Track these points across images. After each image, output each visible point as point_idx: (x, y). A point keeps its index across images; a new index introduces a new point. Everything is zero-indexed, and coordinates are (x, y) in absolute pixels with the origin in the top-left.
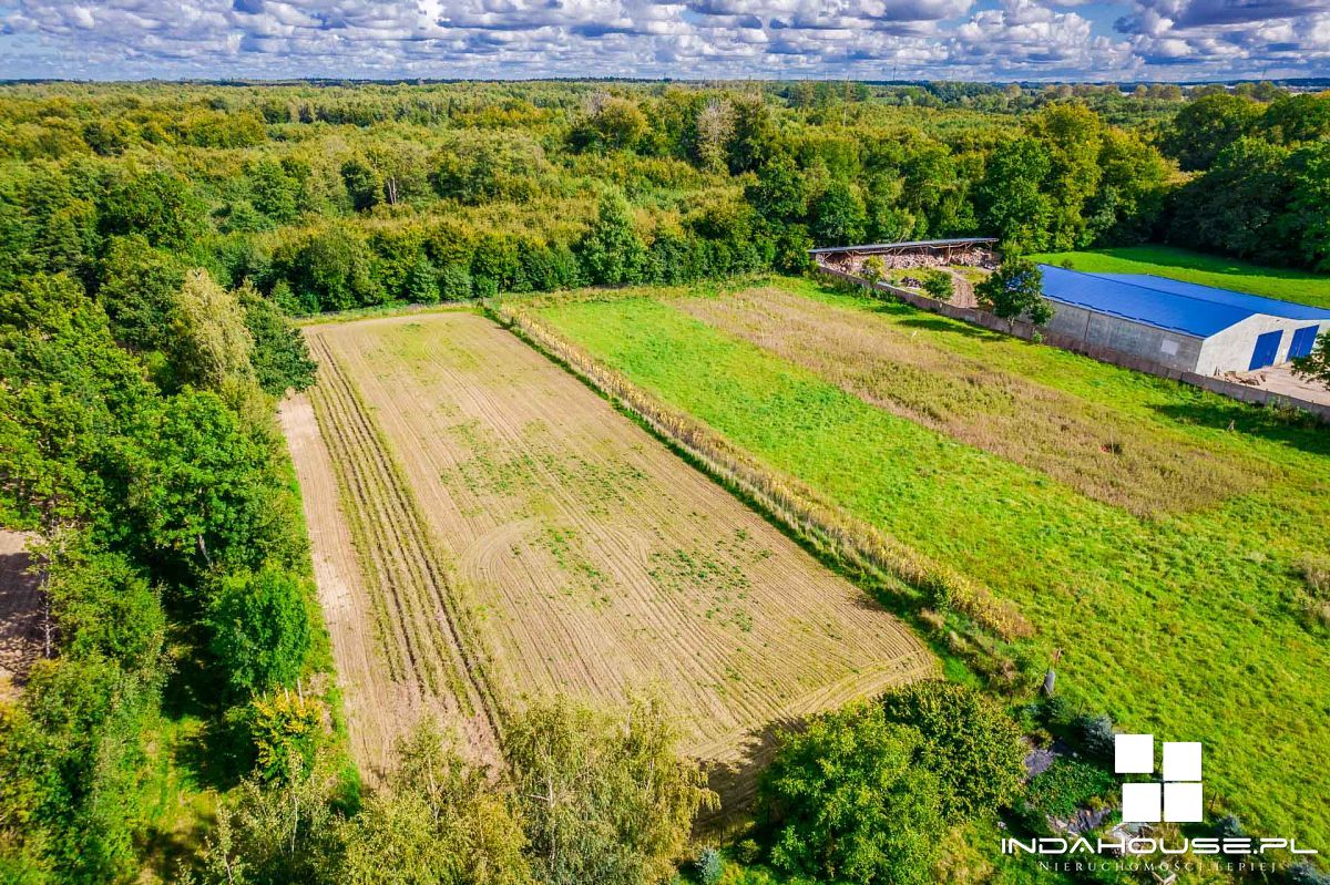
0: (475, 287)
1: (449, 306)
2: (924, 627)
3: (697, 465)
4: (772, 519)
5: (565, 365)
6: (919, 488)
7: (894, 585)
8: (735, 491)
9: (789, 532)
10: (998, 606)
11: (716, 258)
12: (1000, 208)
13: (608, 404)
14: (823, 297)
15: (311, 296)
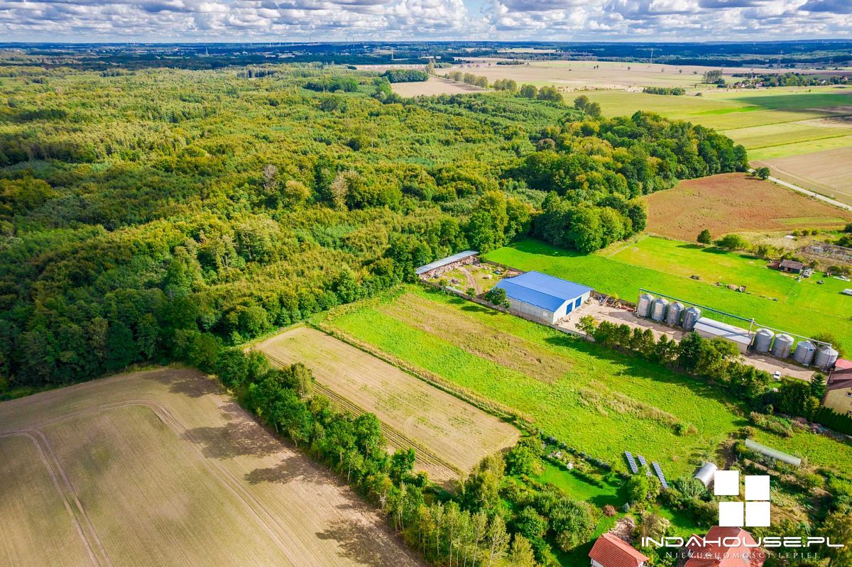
0: (302, 315)
1: (295, 325)
2: (515, 424)
3: (440, 388)
4: (469, 403)
5: (370, 353)
6: (498, 385)
7: (506, 416)
8: (455, 395)
9: (476, 406)
10: (528, 416)
11: (384, 283)
12: (477, 240)
13: (398, 369)
14: (429, 295)
15: (247, 334)
